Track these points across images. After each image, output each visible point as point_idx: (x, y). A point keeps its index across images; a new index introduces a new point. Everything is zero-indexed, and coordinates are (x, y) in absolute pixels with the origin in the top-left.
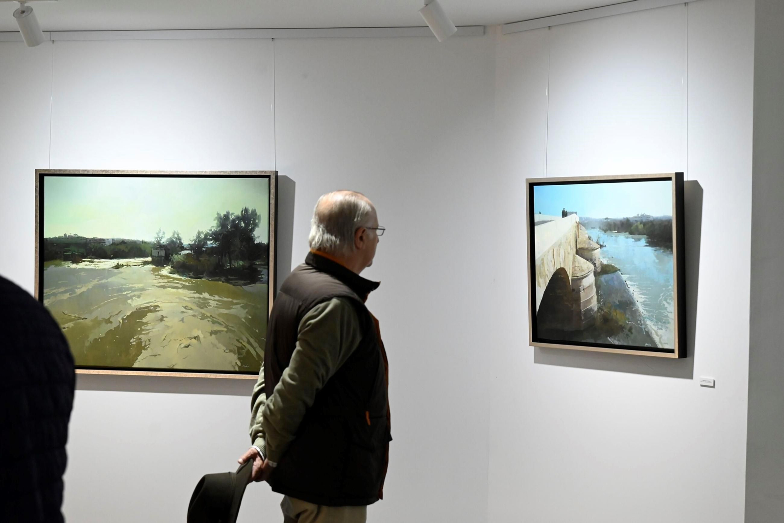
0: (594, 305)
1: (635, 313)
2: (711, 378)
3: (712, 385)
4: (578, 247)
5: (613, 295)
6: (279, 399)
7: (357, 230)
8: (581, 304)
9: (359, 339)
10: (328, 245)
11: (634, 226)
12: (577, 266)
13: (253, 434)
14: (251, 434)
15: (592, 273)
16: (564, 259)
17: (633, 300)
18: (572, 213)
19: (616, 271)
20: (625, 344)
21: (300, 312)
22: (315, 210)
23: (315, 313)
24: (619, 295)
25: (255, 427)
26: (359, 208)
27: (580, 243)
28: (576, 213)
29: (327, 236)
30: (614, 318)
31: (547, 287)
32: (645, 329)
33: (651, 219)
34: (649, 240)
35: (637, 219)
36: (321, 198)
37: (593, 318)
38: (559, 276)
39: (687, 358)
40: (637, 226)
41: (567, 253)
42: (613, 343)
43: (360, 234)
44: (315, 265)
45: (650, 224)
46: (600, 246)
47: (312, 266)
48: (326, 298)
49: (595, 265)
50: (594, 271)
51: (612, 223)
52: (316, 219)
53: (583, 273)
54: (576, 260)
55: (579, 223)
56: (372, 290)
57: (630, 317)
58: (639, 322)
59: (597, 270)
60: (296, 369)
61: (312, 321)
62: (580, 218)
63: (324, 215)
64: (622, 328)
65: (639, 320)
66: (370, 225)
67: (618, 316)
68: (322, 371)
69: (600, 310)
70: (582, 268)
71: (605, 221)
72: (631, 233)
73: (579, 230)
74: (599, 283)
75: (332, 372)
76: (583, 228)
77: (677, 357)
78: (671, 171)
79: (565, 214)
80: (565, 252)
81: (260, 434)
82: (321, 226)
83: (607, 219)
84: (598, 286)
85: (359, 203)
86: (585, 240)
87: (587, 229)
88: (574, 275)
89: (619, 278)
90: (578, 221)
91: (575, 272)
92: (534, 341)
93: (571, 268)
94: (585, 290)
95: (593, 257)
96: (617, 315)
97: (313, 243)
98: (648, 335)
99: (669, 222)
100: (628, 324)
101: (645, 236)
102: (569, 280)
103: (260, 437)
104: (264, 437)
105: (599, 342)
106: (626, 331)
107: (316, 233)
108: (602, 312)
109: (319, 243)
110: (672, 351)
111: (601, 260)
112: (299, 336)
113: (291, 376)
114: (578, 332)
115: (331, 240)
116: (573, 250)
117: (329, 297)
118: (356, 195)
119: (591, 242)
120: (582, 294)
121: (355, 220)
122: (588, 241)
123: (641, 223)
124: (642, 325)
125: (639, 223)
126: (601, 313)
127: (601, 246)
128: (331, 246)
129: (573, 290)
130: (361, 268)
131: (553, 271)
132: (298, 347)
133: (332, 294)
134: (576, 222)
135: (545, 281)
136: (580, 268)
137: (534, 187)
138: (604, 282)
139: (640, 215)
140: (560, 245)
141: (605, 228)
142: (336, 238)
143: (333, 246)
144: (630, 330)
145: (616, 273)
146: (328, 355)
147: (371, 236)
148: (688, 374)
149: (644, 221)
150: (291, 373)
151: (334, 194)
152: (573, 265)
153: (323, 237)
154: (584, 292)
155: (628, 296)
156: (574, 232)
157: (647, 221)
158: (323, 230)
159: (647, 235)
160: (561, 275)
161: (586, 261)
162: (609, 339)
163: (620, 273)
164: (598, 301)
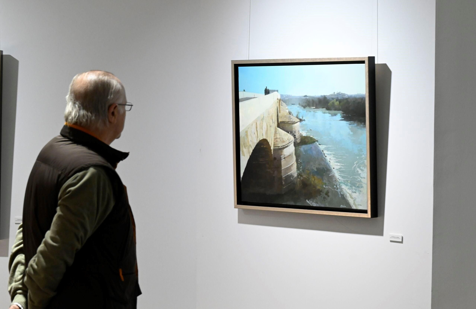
0: (294, 171)
1: (331, 179)
2: (400, 235)
3: (401, 240)
4: (280, 121)
5: (312, 163)
6: (42, 259)
7: (110, 106)
8: (282, 171)
9: (112, 204)
10: (84, 120)
11: (331, 102)
12: (278, 137)
13: (12, 291)
14: (10, 292)
15: (292, 143)
16: (267, 131)
17: (330, 167)
18: (274, 91)
19: (314, 142)
20: (323, 206)
21: (60, 180)
22: (70, 88)
23: (75, 181)
24: (317, 162)
25: (14, 284)
26: (112, 87)
27: (281, 117)
28: (277, 91)
29: (82, 112)
30: (312, 182)
31: (250, 156)
32: (340, 192)
33: (346, 97)
34: (344, 115)
35: (333, 97)
36: (75, 77)
37: (293, 184)
38: (262, 146)
39: (378, 218)
40: (333, 103)
41: (269, 126)
42: (311, 205)
43: (112, 110)
44: (71, 138)
45: (345, 101)
46: (299, 120)
47: (68, 138)
48: (84, 167)
49: (294, 136)
50: (294, 142)
51: (311, 100)
52: (72, 97)
53: (284, 144)
54: (277, 132)
55: (280, 100)
56: (122, 160)
57: (327, 183)
58: (335, 186)
59: (296, 142)
60: (58, 232)
61: (72, 188)
62: (282, 95)
63: (80, 93)
64: (319, 192)
65: (335, 185)
66: (121, 101)
67: (316, 182)
68: (81, 234)
69: (300, 176)
70: (283, 139)
71: (304, 98)
72: (328, 109)
73: (281, 106)
74: (298, 152)
75: (89, 234)
76: (284, 104)
77: (370, 216)
78: (364, 55)
79: (267, 92)
80: (267, 125)
81: (19, 291)
82: (77, 103)
83: (306, 96)
84: (298, 155)
85: (112, 82)
86: (286, 114)
87: (287, 105)
88: (275, 146)
89: (317, 147)
90: (279, 97)
91: (277, 143)
92: (238, 204)
93: (273, 140)
94: (286, 159)
95: (293, 130)
96: (315, 180)
97: (70, 118)
98: (343, 198)
99: (363, 99)
100: (325, 188)
101: (341, 112)
102: (271, 150)
103: (20, 294)
104: (25, 294)
105: (298, 204)
106: (323, 195)
107: (73, 109)
108: (302, 178)
109: (76, 118)
110: (365, 212)
111: (301, 132)
112: (59, 202)
113: (52, 239)
114: (279, 196)
115: (87, 116)
116: (274, 123)
117: (86, 166)
118: (108, 75)
119: (292, 117)
120: (283, 162)
121: (109, 97)
122: (289, 115)
123: (337, 101)
124: (337, 189)
125: (335, 100)
126: (300, 179)
127: (301, 120)
128: (87, 120)
129: (275, 159)
130: (112, 140)
131: (256, 142)
132: (59, 212)
133: (89, 164)
134: (278, 99)
135: (249, 150)
136: (282, 140)
137: (239, 67)
138: (303, 151)
139: (336, 94)
140: (262, 119)
141: (304, 105)
142: (91, 113)
143: (89, 120)
144: (327, 194)
145: (315, 143)
146: (87, 219)
147: (122, 111)
148: (380, 232)
149: (339, 98)
150: (53, 235)
151: (88, 74)
152: (274, 136)
153: (79, 113)
154: (285, 160)
155: (325, 164)
156: (276, 108)
157: (342, 98)
158: (79, 107)
159: (342, 111)
160: (263, 145)
161: (287, 133)
162: (308, 202)
163: (318, 144)
164: (298, 168)
